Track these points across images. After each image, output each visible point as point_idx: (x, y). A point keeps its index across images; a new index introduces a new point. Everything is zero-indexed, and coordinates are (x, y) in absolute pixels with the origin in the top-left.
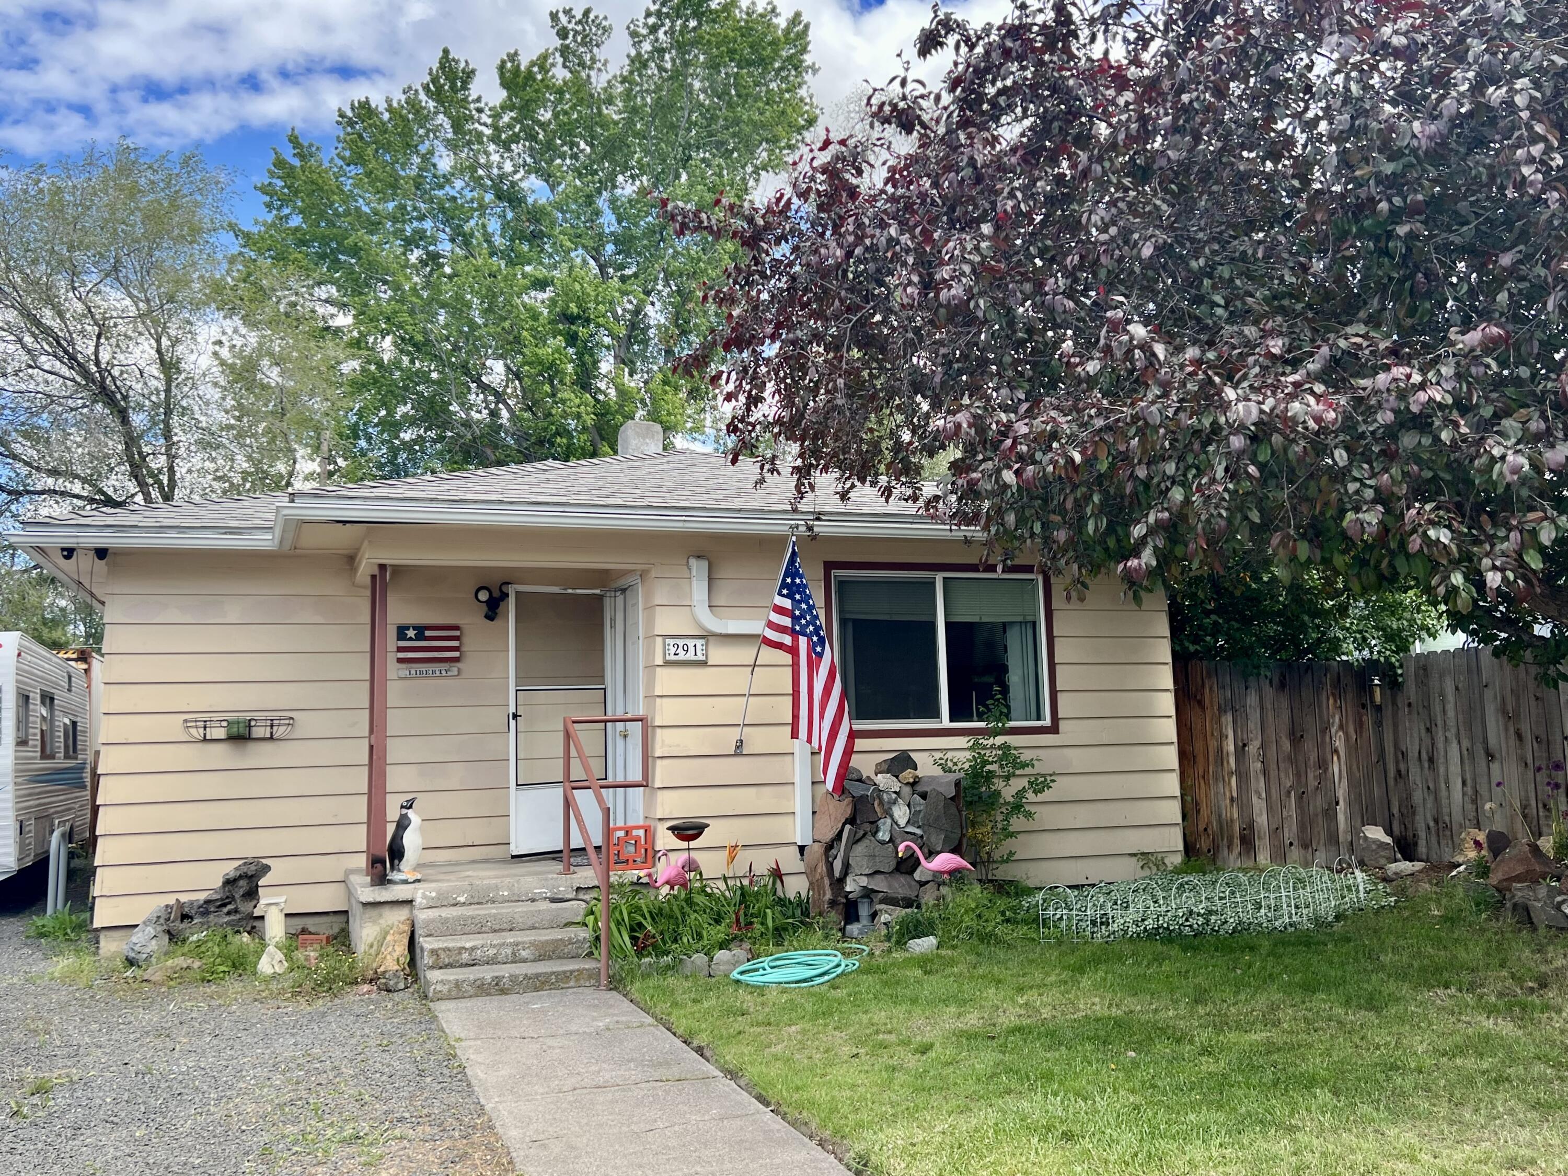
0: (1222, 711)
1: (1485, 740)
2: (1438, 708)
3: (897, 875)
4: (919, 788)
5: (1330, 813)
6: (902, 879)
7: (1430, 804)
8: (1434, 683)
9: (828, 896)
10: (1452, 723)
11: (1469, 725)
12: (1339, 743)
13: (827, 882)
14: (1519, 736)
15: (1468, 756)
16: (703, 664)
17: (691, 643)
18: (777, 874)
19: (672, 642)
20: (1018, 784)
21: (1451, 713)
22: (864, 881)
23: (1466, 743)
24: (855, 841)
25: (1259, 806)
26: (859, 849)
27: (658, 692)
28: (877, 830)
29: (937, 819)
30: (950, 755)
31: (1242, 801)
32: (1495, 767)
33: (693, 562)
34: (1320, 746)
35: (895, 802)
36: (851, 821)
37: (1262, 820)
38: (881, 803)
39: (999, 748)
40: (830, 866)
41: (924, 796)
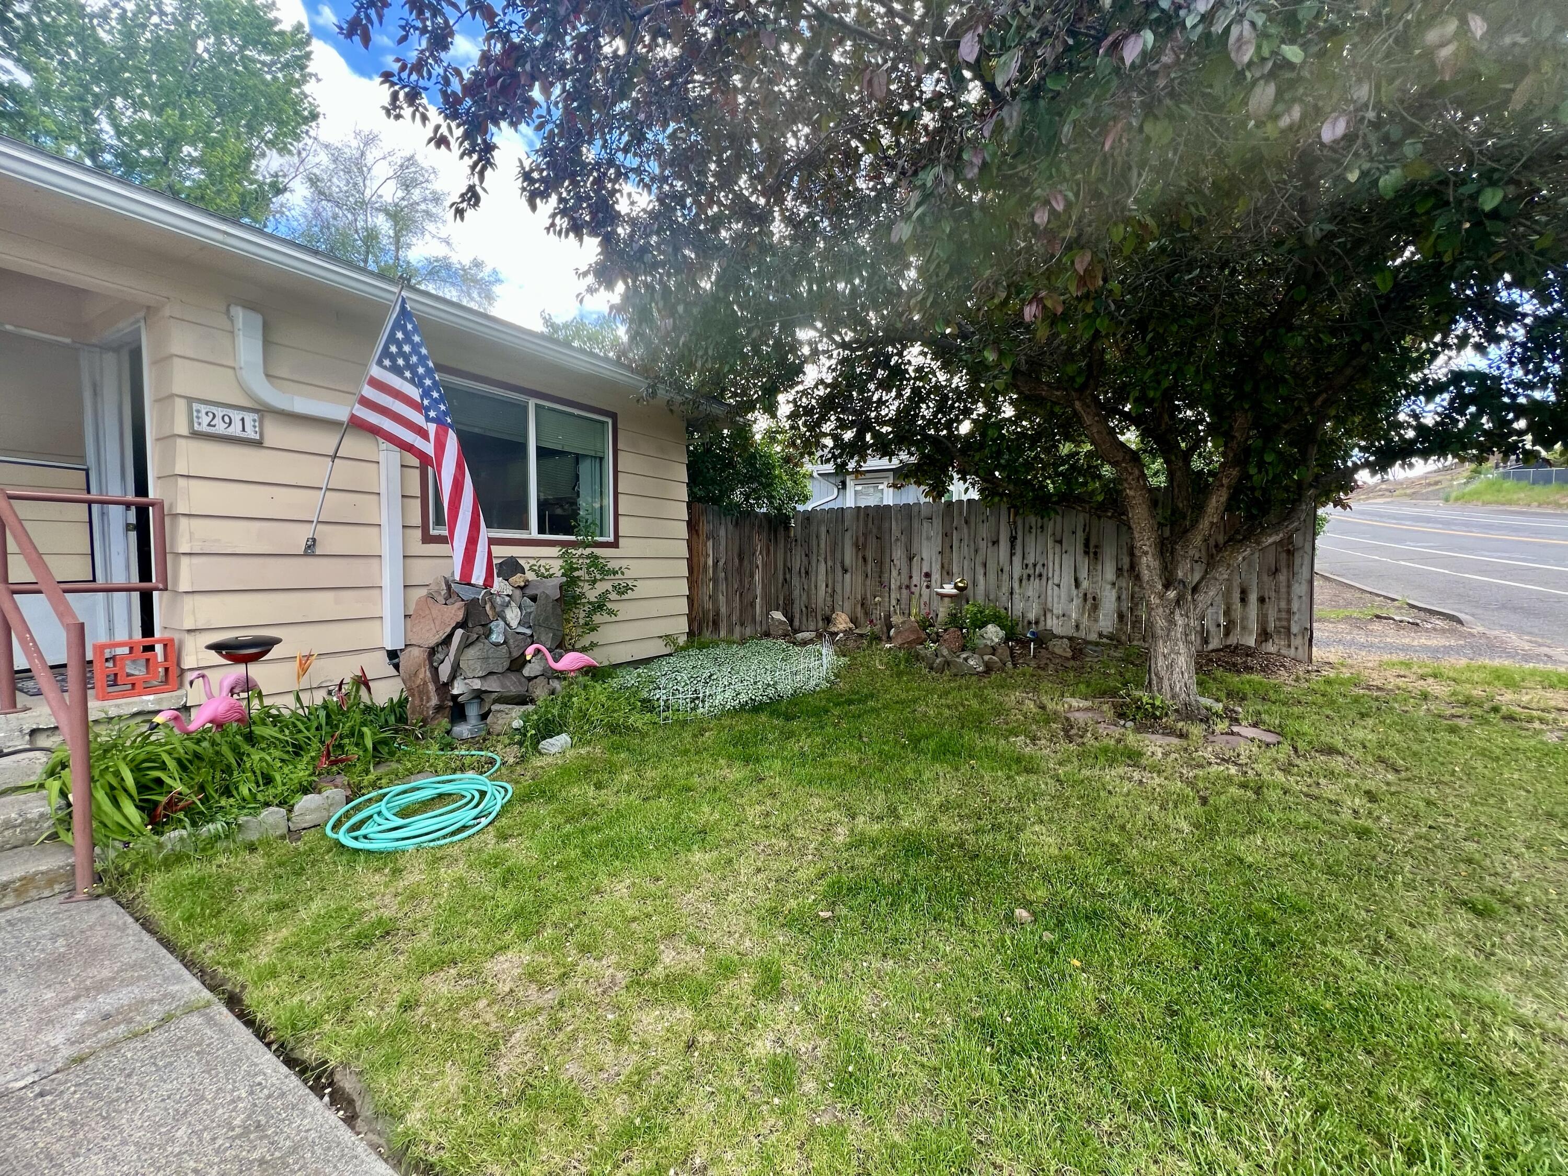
0: (708, 538)
1: (842, 563)
2: (814, 543)
3: (509, 674)
4: (529, 592)
5: (753, 604)
6: (513, 677)
7: (804, 597)
8: (814, 528)
9: (434, 701)
10: (822, 551)
11: (833, 552)
12: (759, 562)
13: (431, 687)
14: (865, 559)
15: (831, 571)
16: (258, 444)
17: (236, 416)
18: (362, 681)
19: (204, 408)
20: (601, 587)
21: (823, 545)
22: (477, 684)
23: (830, 563)
24: (466, 644)
25: (722, 599)
26: (472, 652)
27: (180, 469)
28: (491, 632)
29: (547, 619)
30: (542, 562)
31: (713, 598)
32: (848, 576)
33: (239, 313)
34: (751, 562)
35: (508, 605)
36: (462, 625)
37: (723, 610)
38: (493, 607)
39: (587, 557)
40: (435, 671)
41: (534, 599)
